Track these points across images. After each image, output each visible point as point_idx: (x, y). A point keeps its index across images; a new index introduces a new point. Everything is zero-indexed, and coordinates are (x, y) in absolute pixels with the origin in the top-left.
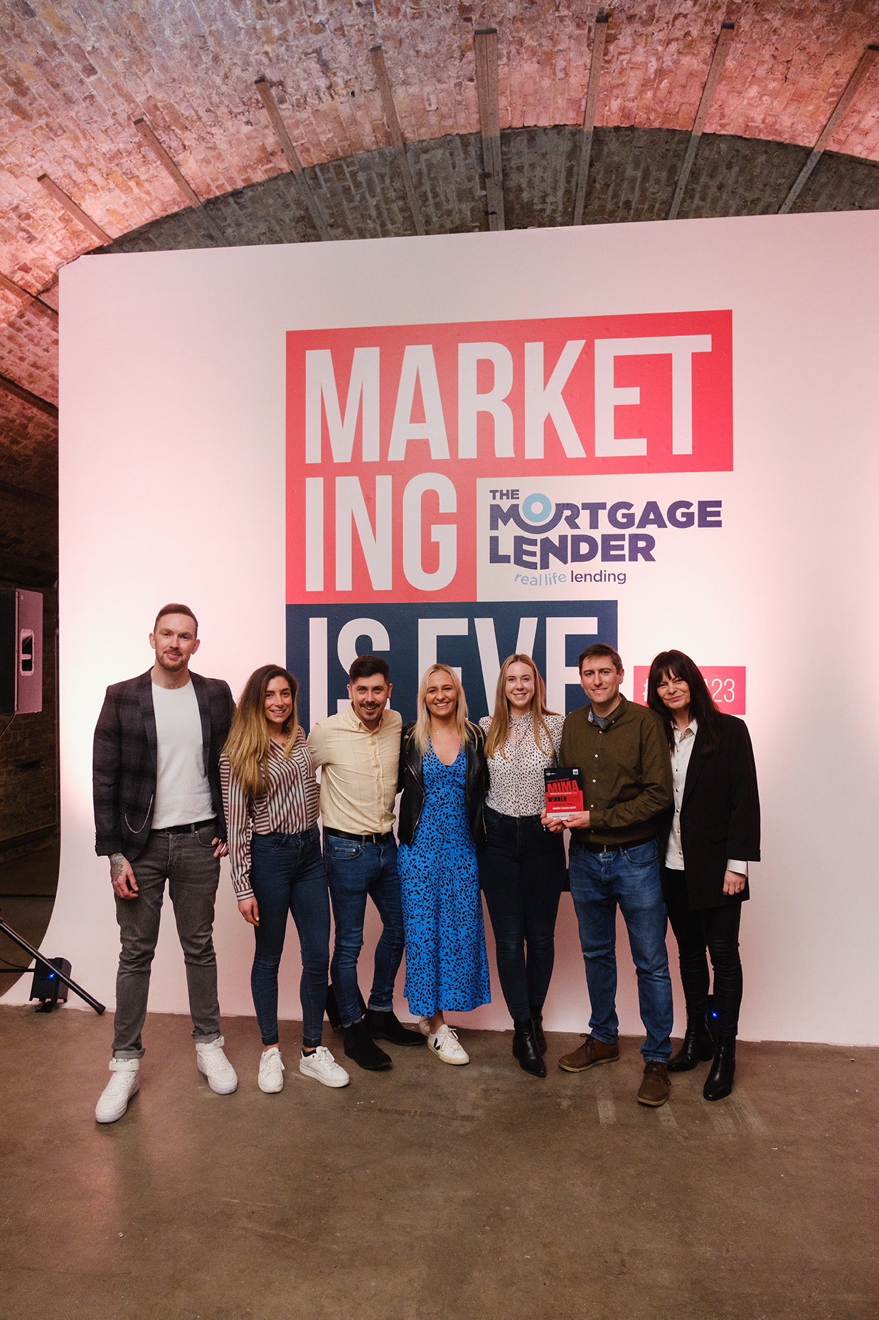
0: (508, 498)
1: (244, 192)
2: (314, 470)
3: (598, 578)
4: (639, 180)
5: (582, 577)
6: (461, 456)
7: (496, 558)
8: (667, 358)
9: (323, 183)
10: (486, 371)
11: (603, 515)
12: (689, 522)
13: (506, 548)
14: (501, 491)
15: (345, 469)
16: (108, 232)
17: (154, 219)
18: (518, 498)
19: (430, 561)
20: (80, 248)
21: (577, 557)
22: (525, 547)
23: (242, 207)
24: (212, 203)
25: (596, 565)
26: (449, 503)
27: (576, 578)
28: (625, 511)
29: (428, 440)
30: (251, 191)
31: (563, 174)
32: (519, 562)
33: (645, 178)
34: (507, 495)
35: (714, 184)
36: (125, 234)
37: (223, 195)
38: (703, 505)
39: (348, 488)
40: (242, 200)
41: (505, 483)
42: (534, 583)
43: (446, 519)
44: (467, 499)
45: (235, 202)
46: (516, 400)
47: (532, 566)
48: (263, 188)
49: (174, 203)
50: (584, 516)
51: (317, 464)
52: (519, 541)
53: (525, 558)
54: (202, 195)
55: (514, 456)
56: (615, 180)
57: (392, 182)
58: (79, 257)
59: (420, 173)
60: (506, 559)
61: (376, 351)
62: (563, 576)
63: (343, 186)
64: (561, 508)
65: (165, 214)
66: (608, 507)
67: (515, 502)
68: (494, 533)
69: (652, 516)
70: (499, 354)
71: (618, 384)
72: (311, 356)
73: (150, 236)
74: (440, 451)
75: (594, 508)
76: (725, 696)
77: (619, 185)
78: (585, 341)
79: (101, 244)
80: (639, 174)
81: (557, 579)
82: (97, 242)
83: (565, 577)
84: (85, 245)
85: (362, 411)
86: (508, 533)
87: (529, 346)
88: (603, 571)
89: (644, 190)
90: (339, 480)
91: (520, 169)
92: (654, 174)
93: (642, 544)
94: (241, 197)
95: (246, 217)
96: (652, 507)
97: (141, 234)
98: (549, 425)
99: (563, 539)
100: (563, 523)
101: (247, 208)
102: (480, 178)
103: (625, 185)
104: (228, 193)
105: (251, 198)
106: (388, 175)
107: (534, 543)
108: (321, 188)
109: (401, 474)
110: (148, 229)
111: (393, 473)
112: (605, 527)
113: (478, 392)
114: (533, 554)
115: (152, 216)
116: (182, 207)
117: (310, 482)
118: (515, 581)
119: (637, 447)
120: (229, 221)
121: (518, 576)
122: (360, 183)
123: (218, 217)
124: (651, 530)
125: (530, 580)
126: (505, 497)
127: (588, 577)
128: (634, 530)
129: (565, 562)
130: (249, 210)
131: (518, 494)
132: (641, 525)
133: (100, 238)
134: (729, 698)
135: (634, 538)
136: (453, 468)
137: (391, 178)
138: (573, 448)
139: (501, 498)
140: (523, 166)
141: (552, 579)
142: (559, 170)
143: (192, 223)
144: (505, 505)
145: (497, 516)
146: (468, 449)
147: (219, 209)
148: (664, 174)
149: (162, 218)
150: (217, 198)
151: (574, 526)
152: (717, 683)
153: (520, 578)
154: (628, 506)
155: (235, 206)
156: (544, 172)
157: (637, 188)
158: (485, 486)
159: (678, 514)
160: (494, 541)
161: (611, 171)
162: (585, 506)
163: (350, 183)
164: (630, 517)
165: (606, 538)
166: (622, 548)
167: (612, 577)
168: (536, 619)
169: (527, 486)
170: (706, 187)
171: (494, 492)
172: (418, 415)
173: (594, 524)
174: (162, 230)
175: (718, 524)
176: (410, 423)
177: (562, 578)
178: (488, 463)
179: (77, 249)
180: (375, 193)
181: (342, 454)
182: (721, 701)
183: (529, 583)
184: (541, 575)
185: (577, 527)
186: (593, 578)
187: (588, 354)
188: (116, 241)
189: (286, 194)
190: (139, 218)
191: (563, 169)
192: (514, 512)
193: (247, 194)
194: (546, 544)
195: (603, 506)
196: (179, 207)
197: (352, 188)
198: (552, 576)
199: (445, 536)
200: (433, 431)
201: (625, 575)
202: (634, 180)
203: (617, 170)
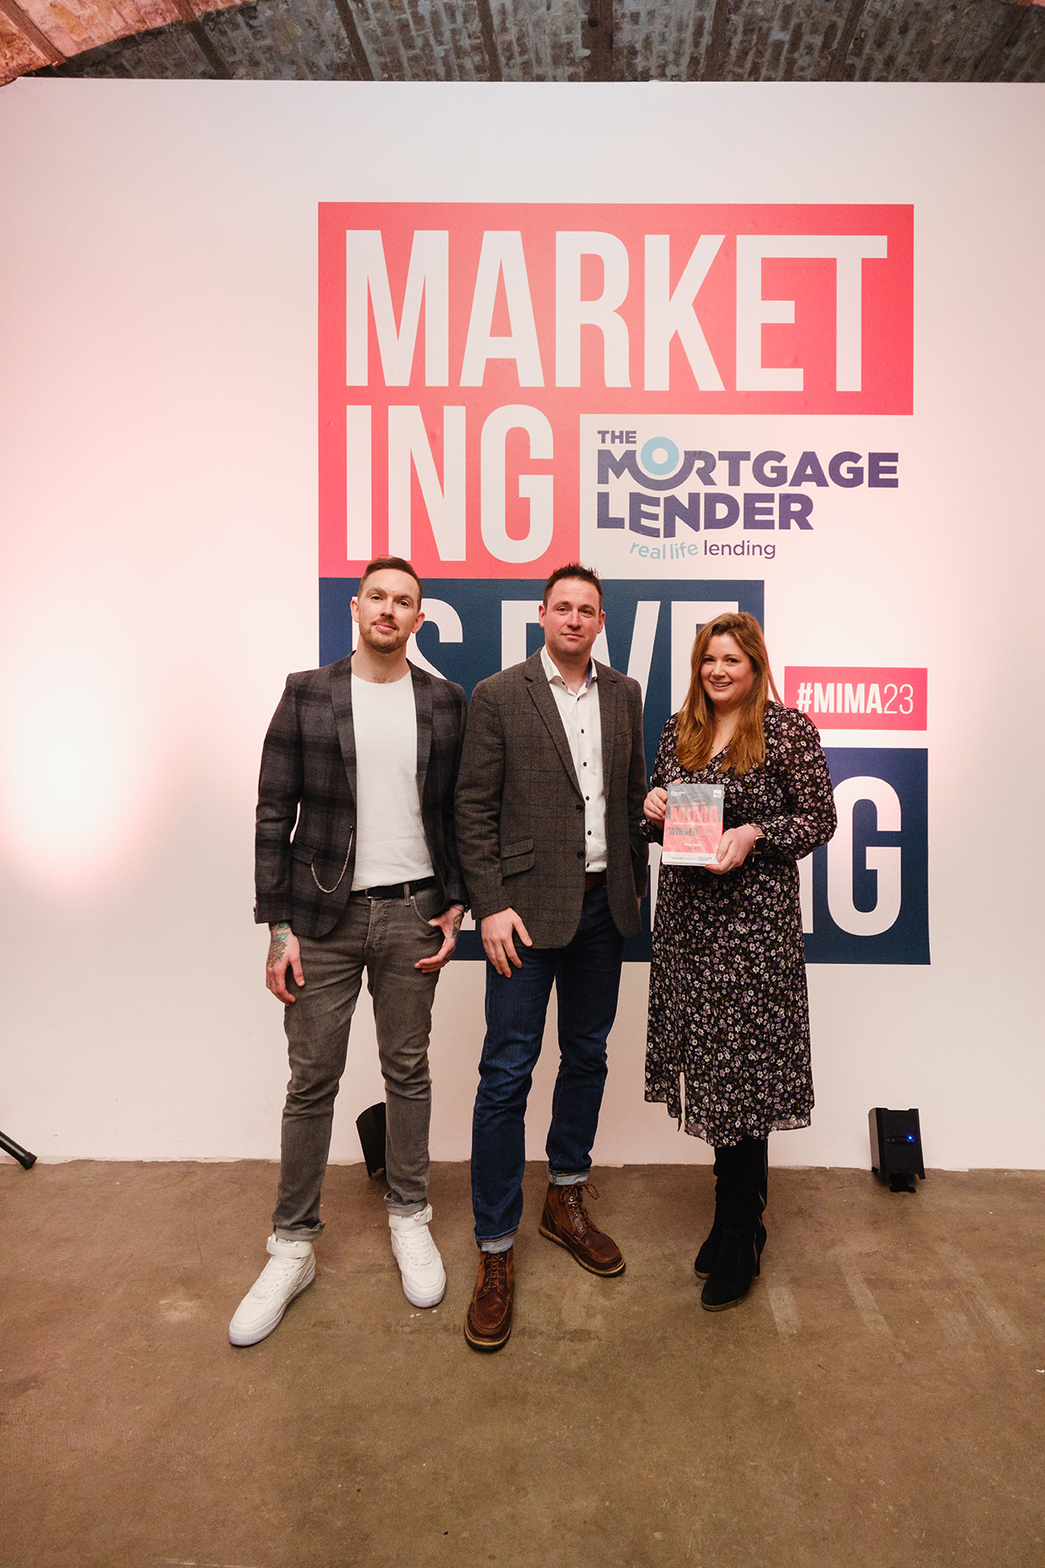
0: (621, 442)
1: (258, 8)
2: (358, 396)
3: (739, 550)
4: (786, 47)
5: (718, 549)
6: (559, 384)
7: (605, 521)
8: (832, 263)
9: (371, 11)
10: (592, 269)
11: (746, 468)
12: (856, 481)
13: (619, 508)
14: (613, 432)
15: (401, 396)
16: (58, 44)
17: (127, 33)
18: (635, 442)
19: (518, 524)
20: (14, 64)
21: (712, 523)
22: (644, 508)
23: (257, 34)
24: (213, 20)
25: (737, 532)
26: (542, 446)
27: (710, 549)
28: (775, 463)
29: (514, 360)
30: (270, 8)
31: (691, 29)
32: (636, 527)
33: (795, 44)
34: (621, 437)
35: (880, 57)
36: (83, 54)
37: (229, 10)
38: (875, 458)
39: (405, 421)
40: (254, 23)
41: (619, 422)
42: (655, 555)
43: (540, 467)
44: (567, 441)
45: (247, 24)
46: (633, 311)
47: (654, 533)
48: (285, 7)
49: (156, 12)
50: (722, 468)
51: (363, 387)
52: (636, 500)
53: (644, 522)
54: (198, 5)
55: (630, 386)
56: (756, 45)
57: (466, 21)
58: (14, 79)
59: (503, 12)
60: (618, 523)
61: (443, 236)
62: (693, 547)
63: (400, 20)
64: (691, 456)
65: (143, 28)
66: (753, 457)
67: (630, 447)
68: (603, 488)
69: (809, 471)
70: (610, 248)
71: (767, 294)
72: (353, 236)
73: (125, 63)
74: (530, 375)
75: (734, 459)
76: (901, 706)
77: (760, 54)
78: (724, 236)
79: (49, 63)
80: (785, 37)
81: (686, 550)
82: (42, 59)
83: (696, 548)
84: (22, 60)
85: (424, 316)
86: (622, 488)
87: (650, 239)
88: (746, 542)
89: (791, 63)
90: (393, 410)
91: (635, 17)
92: (807, 38)
93: (796, 507)
94: (255, 18)
95: (264, 52)
96: (809, 459)
97: (109, 56)
98: (676, 348)
99: (694, 498)
100: (694, 476)
101: (264, 37)
102: (583, 27)
103: (768, 55)
104: (235, 6)
105: (269, 20)
106: (462, 10)
107: (654, 502)
108: (368, 19)
109: (479, 405)
110: (118, 50)
111: (467, 403)
112: (749, 484)
113: (583, 299)
114: (655, 517)
115: (123, 28)
116: (169, 21)
117: (351, 410)
118: (631, 552)
119: (791, 380)
120: (239, 56)
121: (634, 546)
122: (422, 18)
123: (223, 47)
124: (808, 488)
125: (651, 551)
126: (617, 441)
127: (726, 549)
128: (786, 489)
129: (697, 528)
130: (268, 42)
131: (634, 437)
132: (796, 482)
133: (44, 49)
134: (906, 708)
135: (786, 499)
136: (547, 398)
137: (465, 15)
138: (708, 378)
139: (613, 442)
140: (638, 14)
141: (680, 551)
142: (685, 23)
143: (185, 51)
144: (618, 450)
145: (607, 465)
146: (569, 375)
147: (223, 33)
148: (818, 40)
149: (139, 33)
150: (219, 13)
151: (708, 481)
152: (891, 690)
153: (636, 549)
154: (779, 457)
155: (247, 32)
156: (666, 27)
157: (782, 59)
158: (590, 425)
159: (843, 469)
160: (603, 499)
161: (753, 30)
162: (724, 455)
163: (408, 16)
164: (781, 472)
165: (750, 498)
166: (769, 511)
167: (757, 549)
168: (658, 603)
169: (647, 426)
170: (871, 60)
171: (603, 433)
172: (501, 325)
173: (734, 480)
174: (140, 54)
175: (893, 483)
176: (491, 336)
177: (692, 550)
178: (594, 394)
179: (11, 65)
180: (442, 36)
181: (397, 374)
182: (896, 712)
183: (649, 555)
184: (664, 546)
185: (712, 483)
186: (732, 550)
187: (727, 256)
188: (70, 59)
189: (319, 21)
190: (106, 29)
191: (691, 23)
192: (629, 460)
193: (263, 13)
194: (672, 503)
195: (746, 456)
196: (164, 19)
197: (412, 25)
198: (679, 546)
199: (539, 490)
200: (522, 348)
201: (774, 547)
202: (779, 45)
203: (760, 29)
